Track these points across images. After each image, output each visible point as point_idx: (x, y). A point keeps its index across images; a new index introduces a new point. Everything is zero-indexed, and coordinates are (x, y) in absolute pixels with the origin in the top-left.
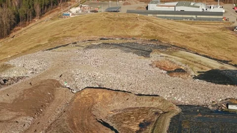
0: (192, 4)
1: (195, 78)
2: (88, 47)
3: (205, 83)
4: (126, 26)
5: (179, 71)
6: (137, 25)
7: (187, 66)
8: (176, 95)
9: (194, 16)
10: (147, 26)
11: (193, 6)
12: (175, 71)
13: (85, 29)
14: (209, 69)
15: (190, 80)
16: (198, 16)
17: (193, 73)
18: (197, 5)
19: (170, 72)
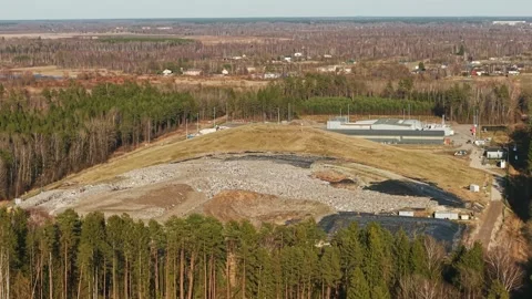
0: (401, 122)
1: (366, 188)
2: (228, 159)
3: (378, 193)
4: (283, 139)
5: (346, 182)
6: (299, 138)
7: (358, 177)
8: (337, 204)
9: (398, 138)
10: (314, 139)
11: (401, 125)
12: (341, 182)
13: (223, 143)
14: (385, 179)
15: (359, 190)
16: (404, 137)
17: (363, 184)
18: (408, 122)
19: (333, 183)
